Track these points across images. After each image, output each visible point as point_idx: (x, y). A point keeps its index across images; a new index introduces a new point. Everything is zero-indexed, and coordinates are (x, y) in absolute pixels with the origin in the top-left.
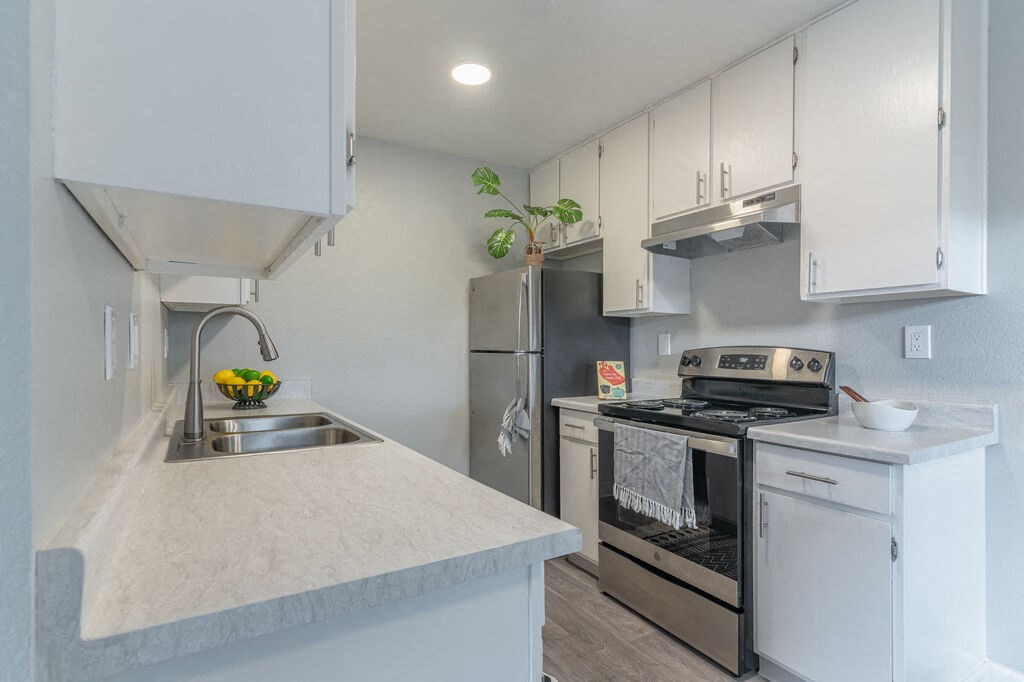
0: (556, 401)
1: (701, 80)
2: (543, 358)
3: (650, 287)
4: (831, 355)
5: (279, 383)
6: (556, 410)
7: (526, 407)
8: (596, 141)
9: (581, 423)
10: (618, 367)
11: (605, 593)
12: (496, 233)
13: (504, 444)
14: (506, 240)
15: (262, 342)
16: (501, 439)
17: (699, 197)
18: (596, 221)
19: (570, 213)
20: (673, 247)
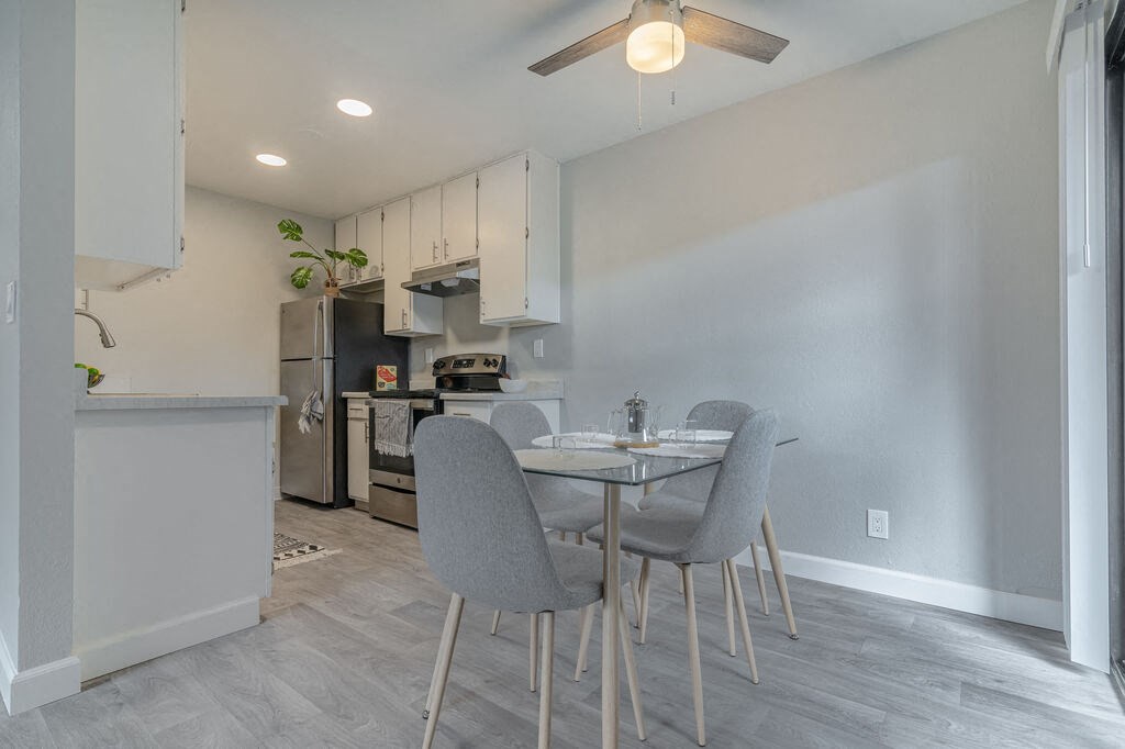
0: (345, 394)
1: (436, 184)
2: (334, 364)
3: (411, 314)
4: (504, 357)
5: (103, 376)
6: (345, 400)
7: (322, 398)
8: (380, 208)
9: (358, 406)
10: (392, 370)
11: (375, 518)
12: (299, 270)
13: (303, 425)
14: (306, 276)
15: (103, 334)
16: (300, 422)
17: (435, 258)
18: (380, 267)
19: (359, 259)
20: (429, 288)
